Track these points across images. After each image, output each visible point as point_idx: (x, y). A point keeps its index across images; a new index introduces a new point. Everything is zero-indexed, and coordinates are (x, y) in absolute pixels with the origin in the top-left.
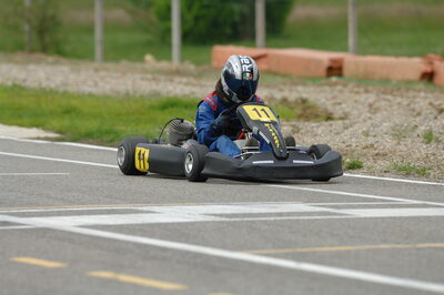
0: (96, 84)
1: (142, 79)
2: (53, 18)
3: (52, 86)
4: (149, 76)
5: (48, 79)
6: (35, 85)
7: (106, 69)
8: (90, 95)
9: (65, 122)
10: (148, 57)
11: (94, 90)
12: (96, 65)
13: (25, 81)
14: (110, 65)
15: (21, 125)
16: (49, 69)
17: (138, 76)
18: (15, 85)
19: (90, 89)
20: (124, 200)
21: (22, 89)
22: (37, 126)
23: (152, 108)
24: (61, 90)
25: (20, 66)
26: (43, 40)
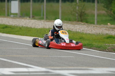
0: (92, 31)
1: (105, 30)
2: (84, 12)
3: (79, 31)
4: (107, 29)
5: (79, 29)
6: (75, 31)
7: (97, 27)
8: (89, 34)
10: (109, 24)
11: (91, 33)
12: (94, 25)
13: (73, 29)
14: (98, 26)
16: (80, 26)
17: (104, 29)
18: (69, 30)
19: (89, 32)
20: (86, 66)
23: (104, 38)
24: (81, 32)
25: (73, 25)
26: (81, 18)
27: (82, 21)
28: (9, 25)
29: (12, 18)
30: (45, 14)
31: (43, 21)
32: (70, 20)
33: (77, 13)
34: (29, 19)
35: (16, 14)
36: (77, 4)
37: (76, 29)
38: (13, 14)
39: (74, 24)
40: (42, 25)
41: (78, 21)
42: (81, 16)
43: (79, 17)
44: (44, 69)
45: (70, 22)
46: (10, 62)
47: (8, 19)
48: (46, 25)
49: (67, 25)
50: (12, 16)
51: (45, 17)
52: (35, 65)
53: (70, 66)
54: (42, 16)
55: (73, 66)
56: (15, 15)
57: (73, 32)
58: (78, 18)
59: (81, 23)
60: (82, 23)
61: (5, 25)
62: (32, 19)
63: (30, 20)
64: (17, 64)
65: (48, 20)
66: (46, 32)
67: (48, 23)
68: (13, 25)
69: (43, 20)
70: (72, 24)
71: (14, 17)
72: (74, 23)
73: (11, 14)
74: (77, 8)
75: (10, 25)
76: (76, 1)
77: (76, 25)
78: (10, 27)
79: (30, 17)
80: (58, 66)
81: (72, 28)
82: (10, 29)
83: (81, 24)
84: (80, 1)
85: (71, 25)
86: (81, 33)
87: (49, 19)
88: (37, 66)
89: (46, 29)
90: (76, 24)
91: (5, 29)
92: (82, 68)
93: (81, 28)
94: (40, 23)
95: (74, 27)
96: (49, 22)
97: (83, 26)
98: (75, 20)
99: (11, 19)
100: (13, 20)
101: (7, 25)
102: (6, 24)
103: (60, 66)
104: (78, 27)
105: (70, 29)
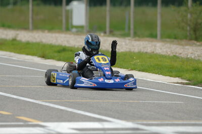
2: (201, 23)
3: (193, 57)
5: (192, 53)
6: (185, 56)
9: (192, 75)
13: (181, 54)
15: (171, 76)
16: (194, 48)
18: (174, 56)
21: (178, 57)
22: (179, 77)
24: (196, 59)
25: (181, 47)
26: (195, 34)
27: (197, 39)
28: (68, 47)
29: (74, 34)
30: (132, 27)
31: (129, 40)
32: (175, 38)
33: (189, 25)
34: (104, 36)
35: (82, 27)
36: (188, 9)
37: (186, 53)
38: (77, 27)
39: (182, 45)
40: (127, 47)
41: (191, 39)
42: (195, 30)
43: (192, 32)
44: (129, 125)
45: (175, 41)
46: (71, 112)
47: (68, 36)
48: (133, 46)
49: (172, 46)
50: (74, 30)
51: (132, 32)
52: (114, 118)
53: (176, 119)
54: (126, 31)
55: (181, 119)
56: (80, 29)
57: (182, 58)
58: (190, 34)
59: (195, 42)
60: (198, 44)
61: (61, 46)
62: (109, 36)
63: (106, 38)
64: (83, 115)
65: (137, 38)
66: (133, 58)
67: (138, 43)
68: (76, 47)
69: (129, 38)
70: (179, 44)
71: (77, 32)
72: (183, 42)
73: (73, 27)
74: (189, 16)
75: (70, 45)
76: (188, 5)
77: (187, 47)
78: (71, 51)
79: (105, 33)
80: (155, 119)
81: (180, 52)
82: (70, 53)
83: (196, 45)
84: (194, 5)
85: (177, 46)
86: (196, 61)
87: (139, 36)
88: (118, 118)
89: (134, 53)
90: (186, 45)
91: (63, 54)
92: (197, 122)
93: (195, 52)
94: (124, 43)
95: (182, 50)
96: (139, 40)
97: (199, 48)
98: (185, 38)
99: (72, 36)
100: (76, 37)
101: (65, 46)
102: (63, 45)
103: (158, 119)
104: (190, 51)
105: (176, 53)
